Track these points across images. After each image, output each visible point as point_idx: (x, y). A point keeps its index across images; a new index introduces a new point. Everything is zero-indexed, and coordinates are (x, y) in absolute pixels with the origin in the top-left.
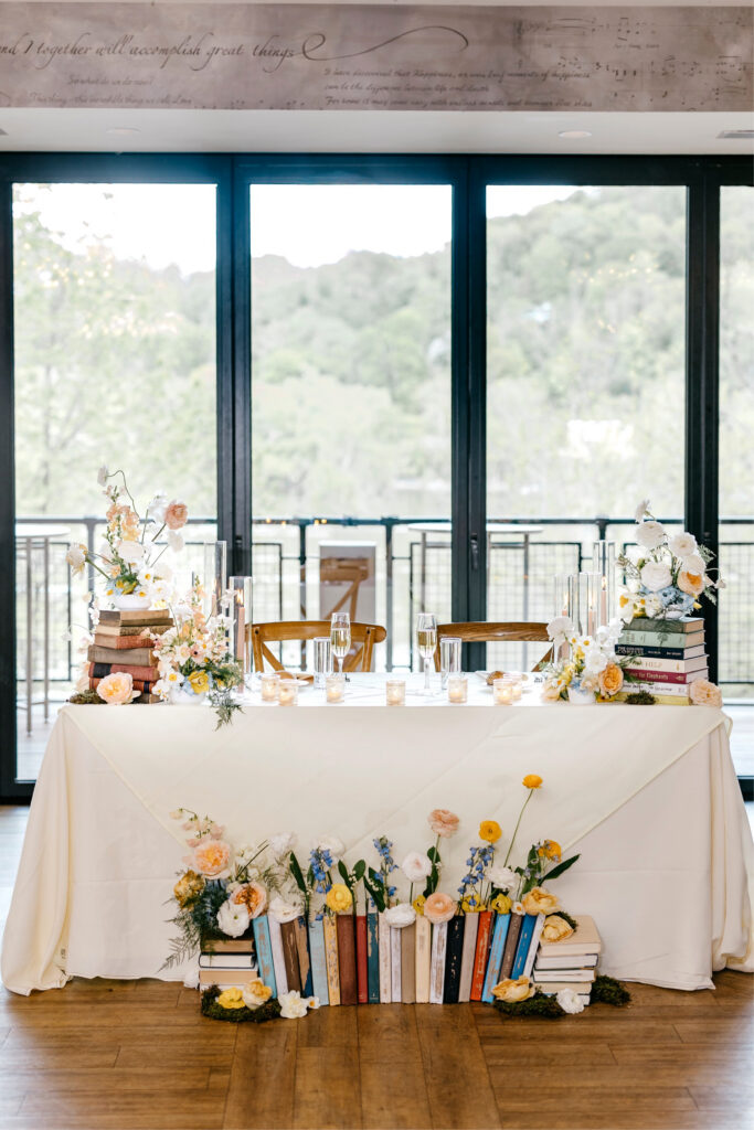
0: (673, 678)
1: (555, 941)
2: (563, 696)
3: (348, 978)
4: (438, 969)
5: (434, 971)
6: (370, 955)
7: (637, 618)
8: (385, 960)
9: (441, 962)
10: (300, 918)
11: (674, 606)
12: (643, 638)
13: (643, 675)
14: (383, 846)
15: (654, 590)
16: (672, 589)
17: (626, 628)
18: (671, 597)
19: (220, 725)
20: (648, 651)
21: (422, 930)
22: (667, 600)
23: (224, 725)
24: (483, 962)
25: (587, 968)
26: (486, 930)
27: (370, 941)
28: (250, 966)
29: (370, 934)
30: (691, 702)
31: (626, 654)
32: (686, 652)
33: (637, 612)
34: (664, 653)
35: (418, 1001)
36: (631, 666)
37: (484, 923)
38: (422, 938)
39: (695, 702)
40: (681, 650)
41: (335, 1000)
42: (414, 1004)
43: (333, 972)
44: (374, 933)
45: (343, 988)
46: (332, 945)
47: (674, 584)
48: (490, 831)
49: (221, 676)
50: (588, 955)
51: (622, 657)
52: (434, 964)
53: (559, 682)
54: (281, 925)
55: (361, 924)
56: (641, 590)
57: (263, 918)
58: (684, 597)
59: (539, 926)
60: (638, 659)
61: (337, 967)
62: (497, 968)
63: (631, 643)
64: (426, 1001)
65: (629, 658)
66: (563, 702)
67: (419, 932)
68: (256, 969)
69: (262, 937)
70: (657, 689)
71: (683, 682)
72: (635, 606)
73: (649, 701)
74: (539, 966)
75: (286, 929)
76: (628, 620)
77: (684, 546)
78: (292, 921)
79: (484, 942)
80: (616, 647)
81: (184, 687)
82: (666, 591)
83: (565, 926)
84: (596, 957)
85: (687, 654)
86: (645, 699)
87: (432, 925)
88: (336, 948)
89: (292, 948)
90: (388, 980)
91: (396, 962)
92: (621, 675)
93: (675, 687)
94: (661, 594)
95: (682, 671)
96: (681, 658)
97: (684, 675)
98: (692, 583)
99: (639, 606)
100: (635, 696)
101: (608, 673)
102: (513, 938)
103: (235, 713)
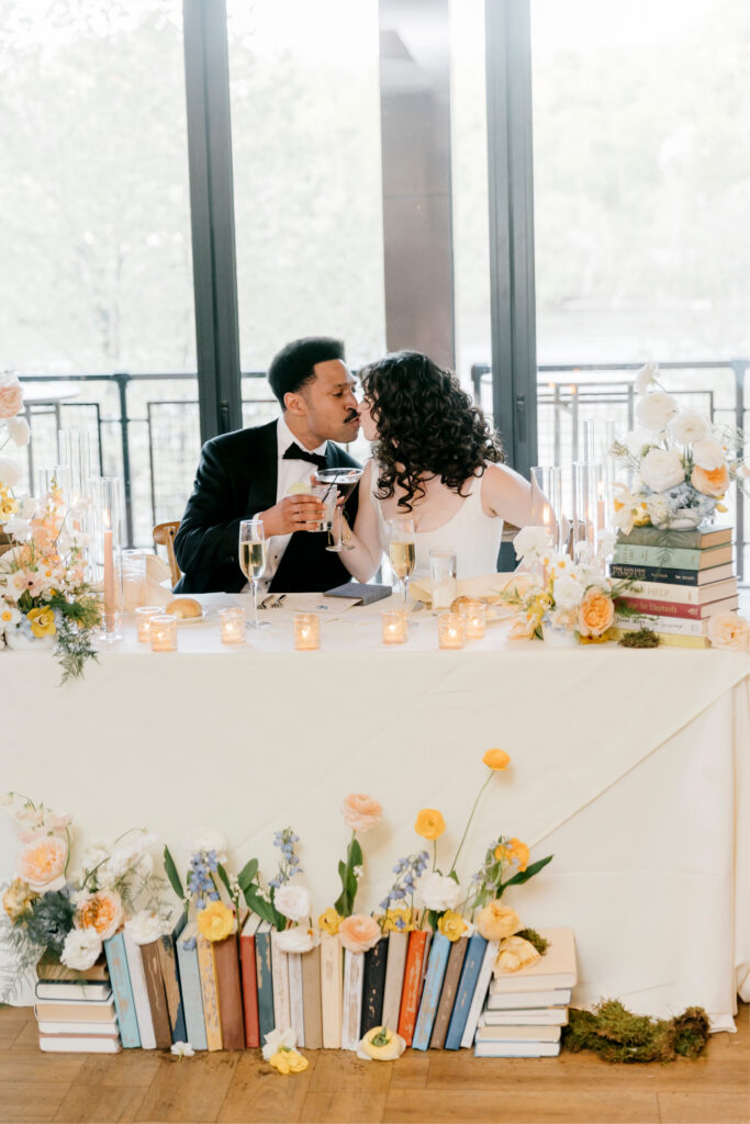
0: (682, 611)
1: (513, 971)
2: (538, 634)
3: (233, 1016)
4: (353, 1007)
5: (347, 1009)
6: (260, 986)
7: (638, 526)
8: (281, 993)
9: (356, 998)
10: (165, 938)
11: (686, 511)
12: (645, 556)
13: (644, 607)
14: (287, 840)
15: (657, 490)
16: (684, 486)
17: (623, 540)
18: (682, 499)
19: (65, 680)
20: (650, 574)
21: (330, 955)
22: (675, 502)
23: (71, 678)
24: (415, 997)
25: (557, 1006)
26: (418, 955)
27: (259, 968)
28: (101, 998)
29: (259, 959)
30: (709, 643)
31: (623, 577)
32: (700, 575)
33: (640, 518)
34: (671, 576)
35: (326, 1046)
36: (626, 593)
37: (414, 946)
38: (330, 965)
39: (714, 644)
40: (695, 573)
41: (215, 1043)
42: (321, 1050)
43: (212, 1008)
44: (264, 958)
45: (225, 1028)
46: (209, 973)
47: (687, 479)
48: (431, 824)
49: (74, 613)
50: (557, 989)
51: (618, 580)
52: (346, 999)
53: (529, 617)
54: (142, 947)
55: (247, 948)
56: (644, 489)
57: (119, 936)
58: (701, 499)
59: (491, 951)
60: (638, 584)
61: (216, 1002)
62: (433, 1005)
63: (630, 562)
64: (336, 1046)
65: (626, 581)
66: (537, 642)
67: (325, 957)
68: (110, 1003)
69: (117, 961)
70: (664, 625)
71: (697, 617)
72: (634, 512)
73: (650, 643)
74: (492, 1004)
75: (147, 951)
76: (627, 530)
77: (690, 430)
78: (154, 944)
79: (415, 971)
80: (612, 566)
81: (22, 629)
82: (675, 491)
83: (528, 948)
84: (569, 993)
85: (702, 578)
86: (645, 640)
87: (344, 949)
88: (214, 978)
89: (156, 977)
90: (286, 1017)
91: (297, 995)
92: (611, 606)
93: (686, 624)
94: (668, 495)
95: (695, 601)
96: (694, 583)
97: (699, 607)
98: (710, 479)
99: (641, 511)
100: (632, 635)
101: (591, 605)
102: (455, 967)
103: (88, 662)
